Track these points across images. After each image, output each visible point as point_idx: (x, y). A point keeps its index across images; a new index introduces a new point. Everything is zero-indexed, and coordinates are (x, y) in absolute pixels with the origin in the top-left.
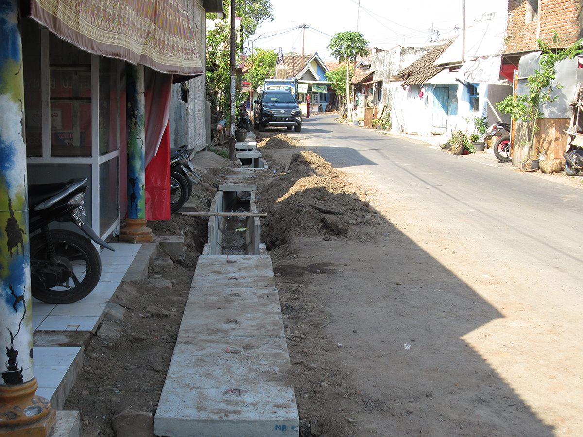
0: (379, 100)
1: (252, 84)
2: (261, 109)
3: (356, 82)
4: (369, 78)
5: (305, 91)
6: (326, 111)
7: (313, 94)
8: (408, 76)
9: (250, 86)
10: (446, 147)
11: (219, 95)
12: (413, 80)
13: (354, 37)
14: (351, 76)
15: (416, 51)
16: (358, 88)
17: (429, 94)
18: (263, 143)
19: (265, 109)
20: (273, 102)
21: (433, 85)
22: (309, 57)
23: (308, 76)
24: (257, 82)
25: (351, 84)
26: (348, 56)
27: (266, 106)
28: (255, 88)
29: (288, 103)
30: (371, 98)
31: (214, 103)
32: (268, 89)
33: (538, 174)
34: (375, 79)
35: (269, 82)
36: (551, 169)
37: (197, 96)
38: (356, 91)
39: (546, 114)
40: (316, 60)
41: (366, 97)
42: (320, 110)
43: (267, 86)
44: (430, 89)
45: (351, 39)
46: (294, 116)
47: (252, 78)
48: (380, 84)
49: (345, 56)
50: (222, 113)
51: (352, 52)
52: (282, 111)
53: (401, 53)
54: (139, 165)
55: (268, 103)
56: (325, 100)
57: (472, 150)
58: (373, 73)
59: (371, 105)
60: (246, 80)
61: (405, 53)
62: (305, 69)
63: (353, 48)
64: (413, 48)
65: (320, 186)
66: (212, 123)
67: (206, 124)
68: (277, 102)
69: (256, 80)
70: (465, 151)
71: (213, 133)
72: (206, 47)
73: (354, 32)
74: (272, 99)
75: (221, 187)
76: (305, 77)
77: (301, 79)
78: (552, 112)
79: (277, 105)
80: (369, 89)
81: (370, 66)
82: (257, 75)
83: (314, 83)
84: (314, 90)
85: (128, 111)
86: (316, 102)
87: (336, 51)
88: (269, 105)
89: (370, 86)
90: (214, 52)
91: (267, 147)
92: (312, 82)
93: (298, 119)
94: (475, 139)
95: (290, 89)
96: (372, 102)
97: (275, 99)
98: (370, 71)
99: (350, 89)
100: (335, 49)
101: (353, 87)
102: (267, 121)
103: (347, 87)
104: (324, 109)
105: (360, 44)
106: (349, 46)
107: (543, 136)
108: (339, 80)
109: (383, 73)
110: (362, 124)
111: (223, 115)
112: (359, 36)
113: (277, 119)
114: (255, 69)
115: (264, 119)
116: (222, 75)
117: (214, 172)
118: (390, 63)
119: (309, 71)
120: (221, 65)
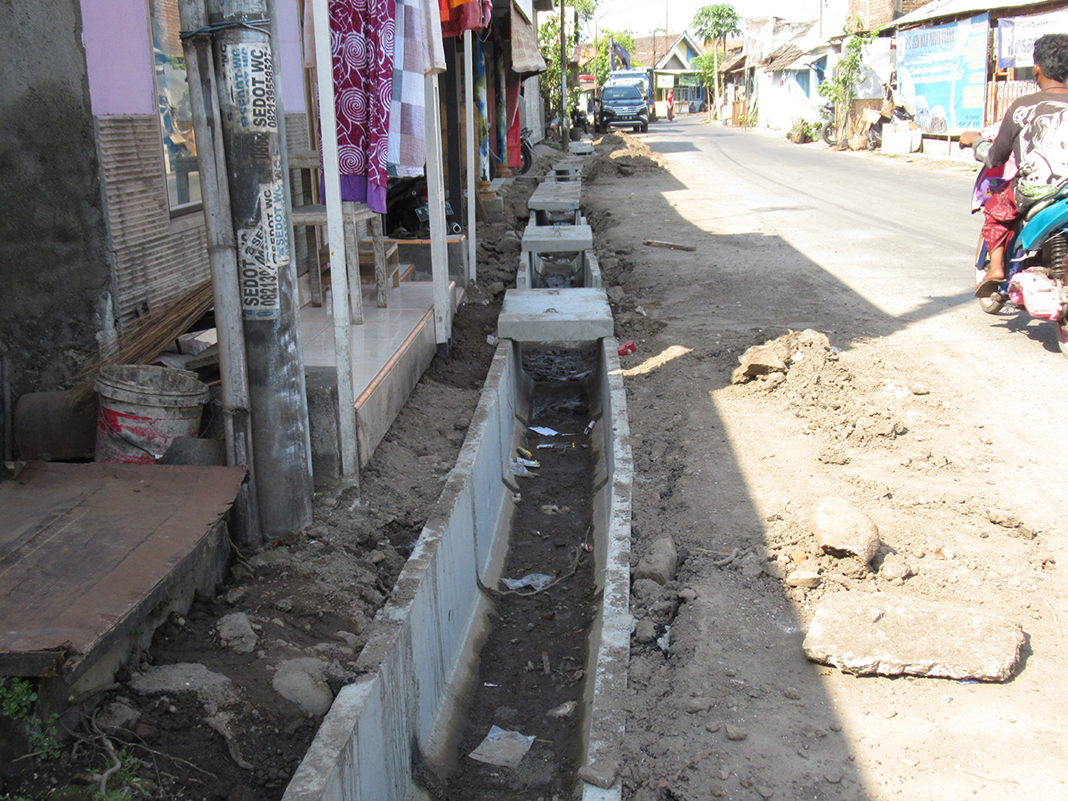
0: (752, 91)
1: (597, 79)
2: (602, 108)
3: (724, 70)
4: (741, 64)
5: (671, 85)
6: (700, 111)
7: (681, 89)
8: (772, 61)
9: (595, 82)
10: (789, 136)
11: (552, 92)
12: (776, 65)
13: (722, 11)
14: (719, 63)
15: (793, 28)
16: (729, 77)
17: (792, 81)
18: (599, 141)
19: (605, 107)
20: (615, 99)
21: (795, 71)
22: (674, 38)
23: (674, 62)
24: (604, 75)
25: (720, 73)
26: (715, 37)
27: (607, 104)
28: (601, 83)
29: (632, 99)
30: (742, 89)
31: (547, 101)
32: (614, 84)
33: (848, 153)
34: (747, 65)
35: (616, 75)
36: (858, 147)
37: (533, 92)
38: (726, 82)
39: (861, 94)
40: (685, 41)
41: (736, 88)
42: (692, 110)
43: (612, 81)
44: (792, 75)
45: (719, 15)
46: (639, 114)
47: (597, 70)
48: (752, 70)
49: (712, 37)
50: (556, 111)
51: (720, 32)
52: (625, 108)
53: (774, 31)
54: (503, 131)
55: (609, 100)
56: (698, 96)
57: (815, 138)
58: (744, 58)
59: (743, 98)
60: (590, 73)
61: (779, 31)
62: (670, 55)
63: (721, 26)
64: (789, 24)
65: (626, 155)
66: (546, 122)
67: (540, 119)
68: (619, 99)
69: (602, 72)
70: (806, 139)
71: (547, 131)
72: (538, 41)
73: (722, 6)
74: (614, 96)
75: (554, 167)
76: (671, 65)
77: (665, 68)
78: (866, 94)
79: (620, 102)
80: (741, 78)
81: (742, 48)
82: (603, 66)
83: (682, 74)
84: (681, 83)
85: (496, 99)
86: (686, 99)
87: (700, 30)
88: (610, 102)
89: (741, 74)
90: (546, 47)
91: (601, 144)
92: (679, 72)
93: (645, 117)
94: (818, 127)
95: (642, 83)
96: (743, 94)
97: (618, 96)
98: (741, 56)
99: (719, 80)
100: (699, 27)
101: (723, 77)
102: (608, 121)
103: (716, 77)
104: (697, 109)
105: (729, 21)
106: (717, 23)
107: (858, 116)
108: (707, 68)
109: (755, 57)
110: (730, 122)
111: (557, 114)
112: (730, 9)
113: (621, 118)
114: (601, 57)
115: (605, 118)
116: (554, 71)
117: (549, 157)
118: (762, 45)
119: (675, 57)
120: (554, 60)
